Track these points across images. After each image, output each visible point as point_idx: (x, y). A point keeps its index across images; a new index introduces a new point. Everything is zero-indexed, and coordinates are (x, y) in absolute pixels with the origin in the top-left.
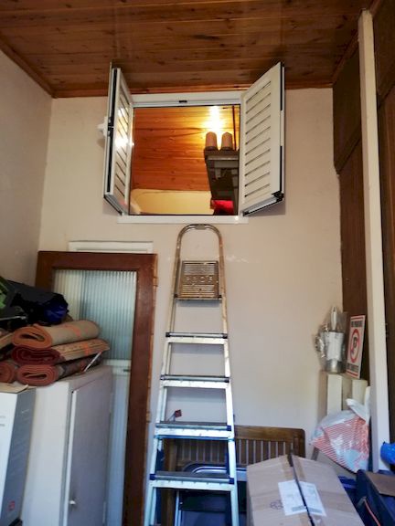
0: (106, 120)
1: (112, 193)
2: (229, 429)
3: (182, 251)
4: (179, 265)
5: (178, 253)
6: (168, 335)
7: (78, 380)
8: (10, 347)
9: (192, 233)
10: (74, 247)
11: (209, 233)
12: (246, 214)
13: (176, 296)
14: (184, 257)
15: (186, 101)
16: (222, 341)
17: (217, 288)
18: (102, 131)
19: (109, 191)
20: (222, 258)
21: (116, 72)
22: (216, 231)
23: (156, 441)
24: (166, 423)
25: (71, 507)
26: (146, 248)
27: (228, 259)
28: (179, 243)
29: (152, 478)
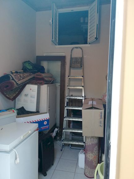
0: (51, 19)
1: (54, 40)
2: (83, 97)
3: (72, 55)
4: (71, 58)
5: (71, 55)
6: (69, 76)
7: (49, 85)
8: (34, 77)
9: (75, 50)
10: (45, 55)
11: (79, 49)
12: (89, 44)
13: (70, 67)
14: (72, 57)
15: (73, 10)
16: (82, 78)
17: (81, 64)
18: (50, 22)
19: (53, 39)
20: (83, 56)
21: (53, 4)
22: (81, 49)
23: (66, 99)
24: (69, 96)
25: (49, 110)
26: (63, 54)
27: (85, 57)
28: (71, 53)
29: (66, 107)
